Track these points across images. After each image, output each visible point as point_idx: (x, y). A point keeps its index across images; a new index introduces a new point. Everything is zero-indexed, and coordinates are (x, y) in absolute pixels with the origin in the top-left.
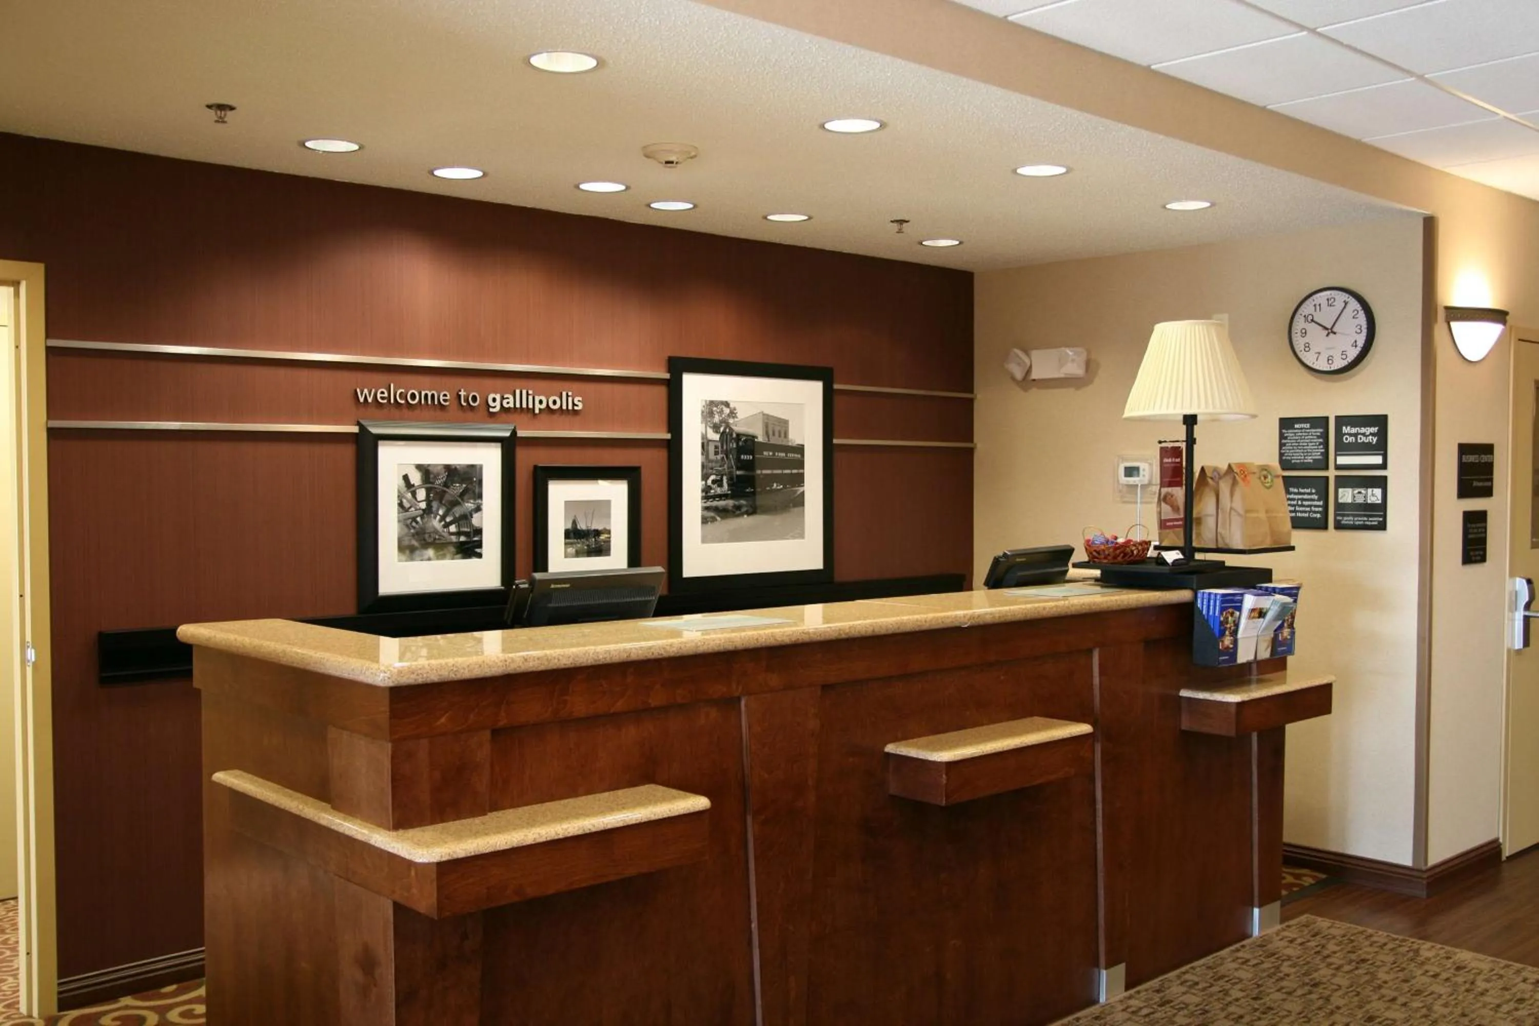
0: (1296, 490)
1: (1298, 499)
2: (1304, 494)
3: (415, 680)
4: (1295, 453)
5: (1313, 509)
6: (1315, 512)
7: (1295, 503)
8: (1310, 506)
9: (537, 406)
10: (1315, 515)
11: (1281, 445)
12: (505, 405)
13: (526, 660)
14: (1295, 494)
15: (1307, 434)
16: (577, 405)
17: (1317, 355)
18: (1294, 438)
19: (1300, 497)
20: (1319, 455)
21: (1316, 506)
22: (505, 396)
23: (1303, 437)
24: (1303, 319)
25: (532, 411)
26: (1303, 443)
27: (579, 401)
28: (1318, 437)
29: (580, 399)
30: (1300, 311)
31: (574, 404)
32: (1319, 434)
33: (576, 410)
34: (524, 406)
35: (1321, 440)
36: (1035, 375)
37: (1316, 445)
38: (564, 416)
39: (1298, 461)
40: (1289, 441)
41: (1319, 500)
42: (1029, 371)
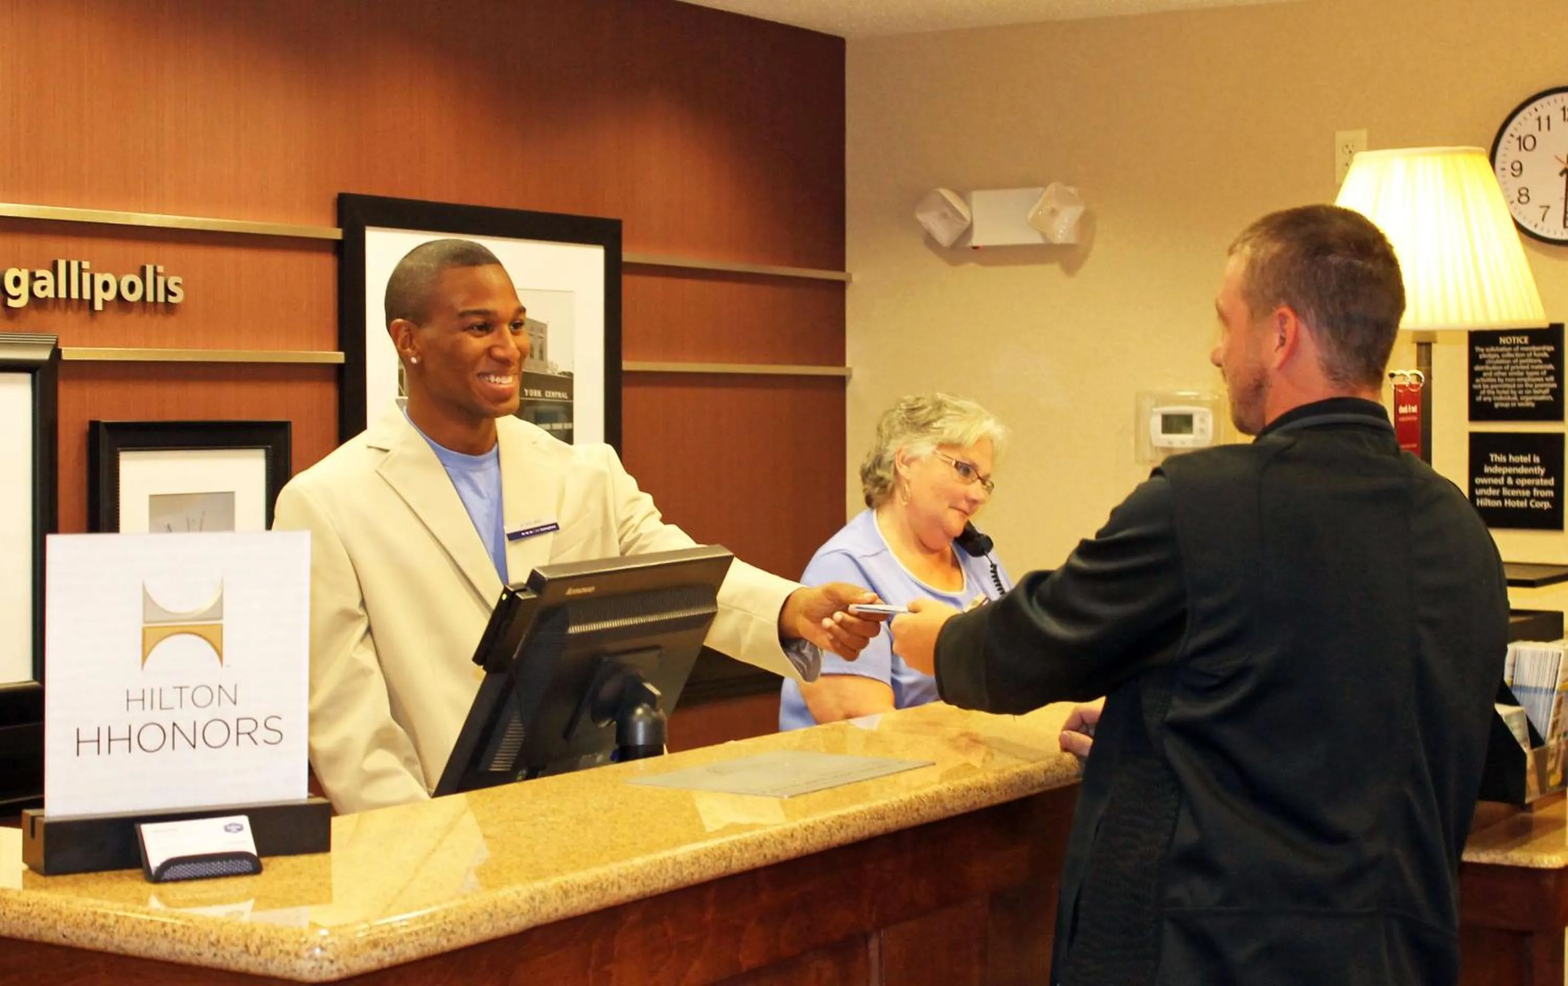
0: (1502, 459)
1: (1506, 476)
2: (1518, 465)
3: (380, 961)
4: (1500, 389)
5: (1536, 492)
6: (1539, 499)
7: (1501, 481)
8: (1530, 488)
9: (100, 295)
10: (1539, 505)
11: (1473, 376)
12: (39, 294)
13: (566, 893)
14: (1501, 465)
15: (1523, 355)
16: (174, 294)
17: (1543, 210)
18: (1497, 362)
19: (1510, 470)
20: (1547, 395)
21: (1540, 488)
22: (39, 274)
23: (1516, 361)
24: (1516, 143)
25: (87, 304)
26: (1515, 370)
27: (177, 284)
28: (1545, 361)
29: (180, 280)
30: (1510, 129)
31: (168, 292)
32: (1546, 355)
33: (172, 304)
34: (75, 295)
35: (1551, 367)
36: (977, 240)
37: (1540, 376)
38: (147, 316)
39: (1507, 405)
40: (1487, 368)
41: (1546, 476)
42: (968, 232)
